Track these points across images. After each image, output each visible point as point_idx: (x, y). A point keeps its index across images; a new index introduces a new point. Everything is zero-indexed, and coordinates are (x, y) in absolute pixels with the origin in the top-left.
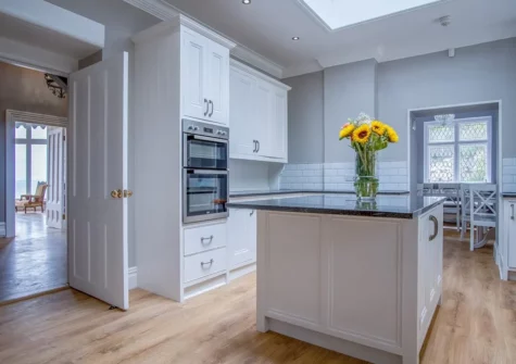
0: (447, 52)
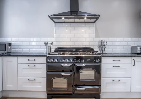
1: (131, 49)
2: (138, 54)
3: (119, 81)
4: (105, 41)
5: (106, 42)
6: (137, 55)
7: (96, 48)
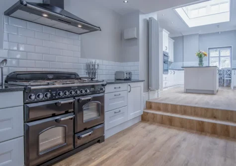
0: (218, 32)
1: (115, 75)
2: (125, 80)
3: (120, 111)
4: (97, 63)
5: (98, 65)
6: (123, 81)
7: (82, 74)
